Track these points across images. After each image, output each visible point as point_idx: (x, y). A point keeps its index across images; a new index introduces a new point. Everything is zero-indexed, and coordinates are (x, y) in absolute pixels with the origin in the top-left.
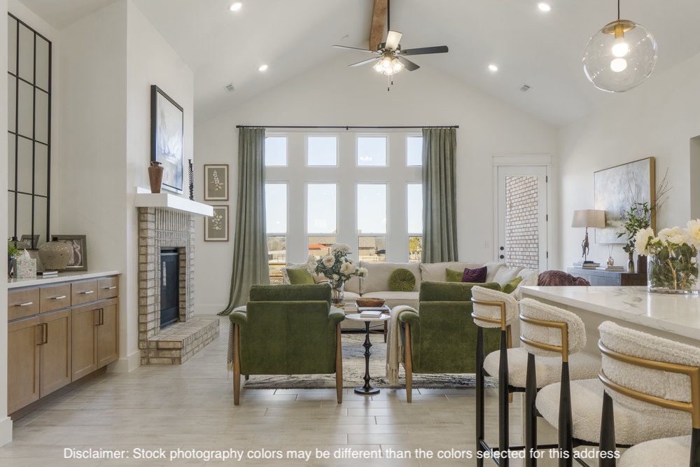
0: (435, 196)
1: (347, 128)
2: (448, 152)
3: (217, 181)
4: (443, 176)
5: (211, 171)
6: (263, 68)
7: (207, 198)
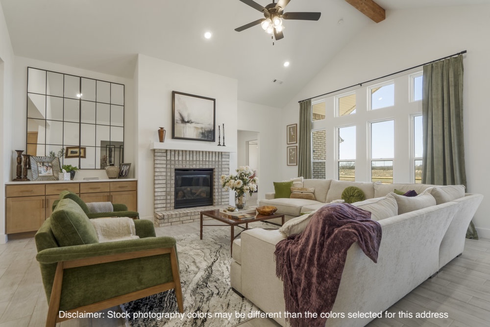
0: (438, 124)
1: (361, 84)
2: (452, 79)
3: (292, 133)
4: (446, 103)
5: (290, 128)
6: (287, 64)
7: (288, 143)
